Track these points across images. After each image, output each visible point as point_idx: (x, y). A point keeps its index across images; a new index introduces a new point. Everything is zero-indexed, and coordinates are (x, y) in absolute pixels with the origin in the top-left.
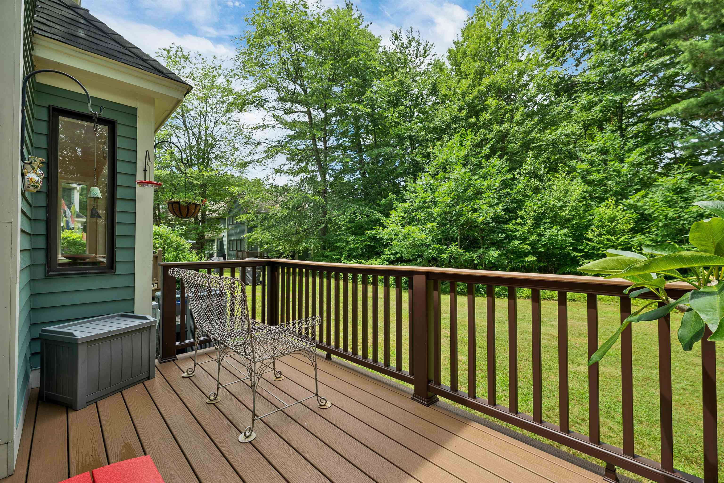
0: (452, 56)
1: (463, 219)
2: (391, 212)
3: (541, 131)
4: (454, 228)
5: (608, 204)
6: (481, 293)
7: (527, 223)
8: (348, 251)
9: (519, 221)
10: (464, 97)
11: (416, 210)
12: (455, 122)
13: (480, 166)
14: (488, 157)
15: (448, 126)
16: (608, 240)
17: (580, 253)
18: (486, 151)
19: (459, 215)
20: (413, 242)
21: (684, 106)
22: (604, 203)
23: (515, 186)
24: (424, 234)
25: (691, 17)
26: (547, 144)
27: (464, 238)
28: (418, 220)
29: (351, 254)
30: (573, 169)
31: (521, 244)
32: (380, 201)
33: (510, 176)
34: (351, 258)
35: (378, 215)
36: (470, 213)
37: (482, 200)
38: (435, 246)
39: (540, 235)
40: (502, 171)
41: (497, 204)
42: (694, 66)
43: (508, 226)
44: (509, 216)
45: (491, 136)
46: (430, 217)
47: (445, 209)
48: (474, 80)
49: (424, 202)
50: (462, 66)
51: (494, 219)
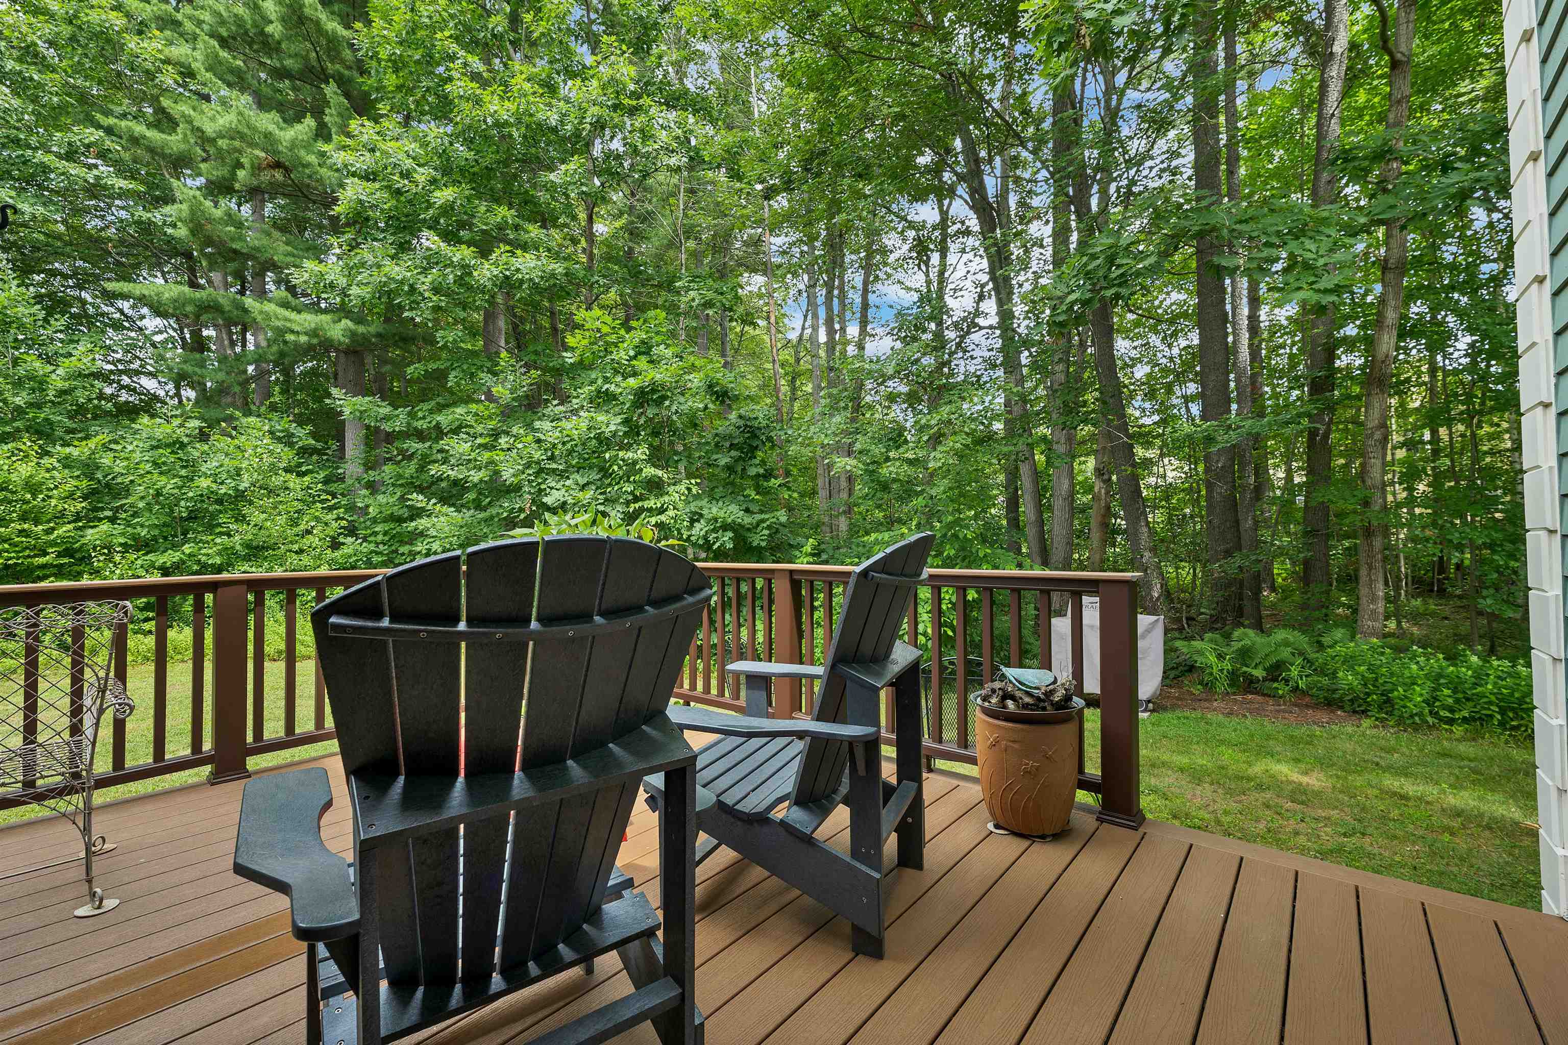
5: (20, 451)
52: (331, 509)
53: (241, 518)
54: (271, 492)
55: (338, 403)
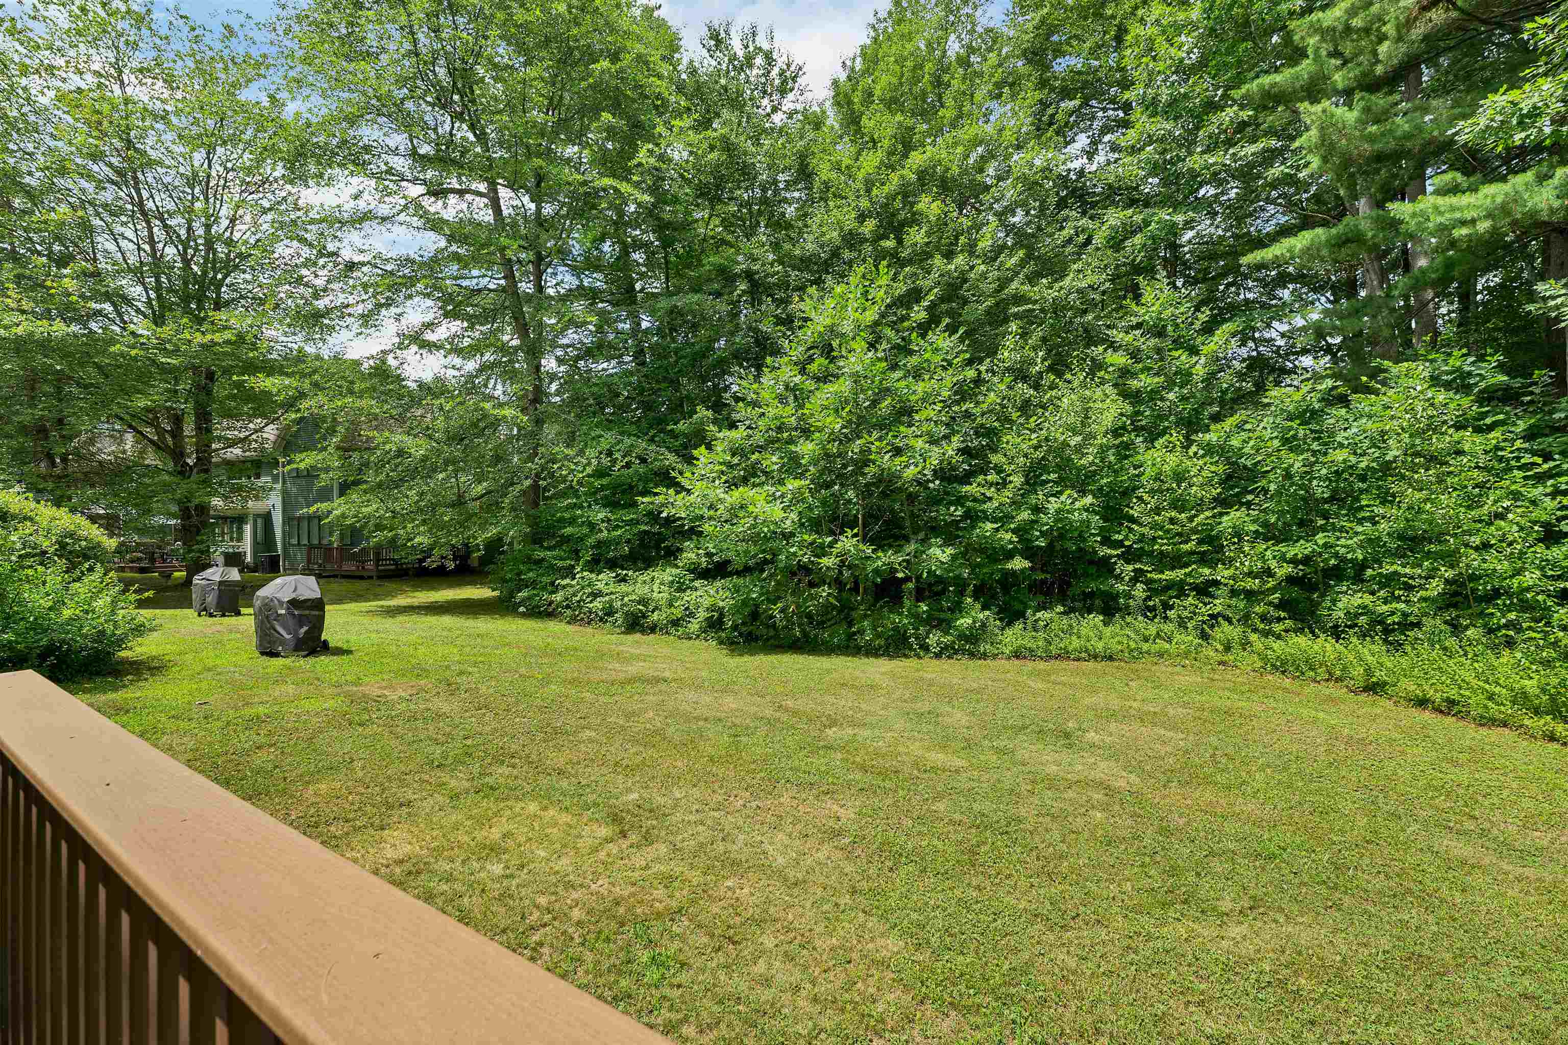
0: (842, 98)
1: (871, 470)
2: (695, 453)
3: (1032, 279)
4: (851, 494)
5: (1170, 442)
6: (911, 648)
7: (1011, 482)
8: (592, 547)
9: (992, 477)
10: (868, 191)
11: (760, 449)
12: (851, 247)
13: (904, 349)
14: (924, 329)
15: (835, 254)
16: (1172, 521)
17: (1115, 548)
18: (919, 314)
19: (864, 462)
20: (754, 526)
21: (1304, 242)
22: (1161, 441)
23: (981, 398)
24: (778, 506)
25: (1314, 60)
26: (1042, 310)
27: (871, 516)
28: (765, 473)
29: (600, 554)
30: (1098, 365)
31: (997, 530)
32: (675, 424)
33: (971, 373)
34: (601, 564)
35: (671, 459)
36: (887, 457)
37: (914, 428)
38: (806, 537)
39: (1037, 510)
40: (955, 362)
41: (946, 437)
42: (1325, 160)
43: (968, 488)
44: (970, 465)
45: (928, 283)
46: (793, 466)
47: (830, 446)
48: (891, 153)
49: (780, 429)
50: (864, 121)
51: (938, 473)
52: (1540, 478)
53: (1386, 498)
54: (1432, 459)
55: (1552, 303)
